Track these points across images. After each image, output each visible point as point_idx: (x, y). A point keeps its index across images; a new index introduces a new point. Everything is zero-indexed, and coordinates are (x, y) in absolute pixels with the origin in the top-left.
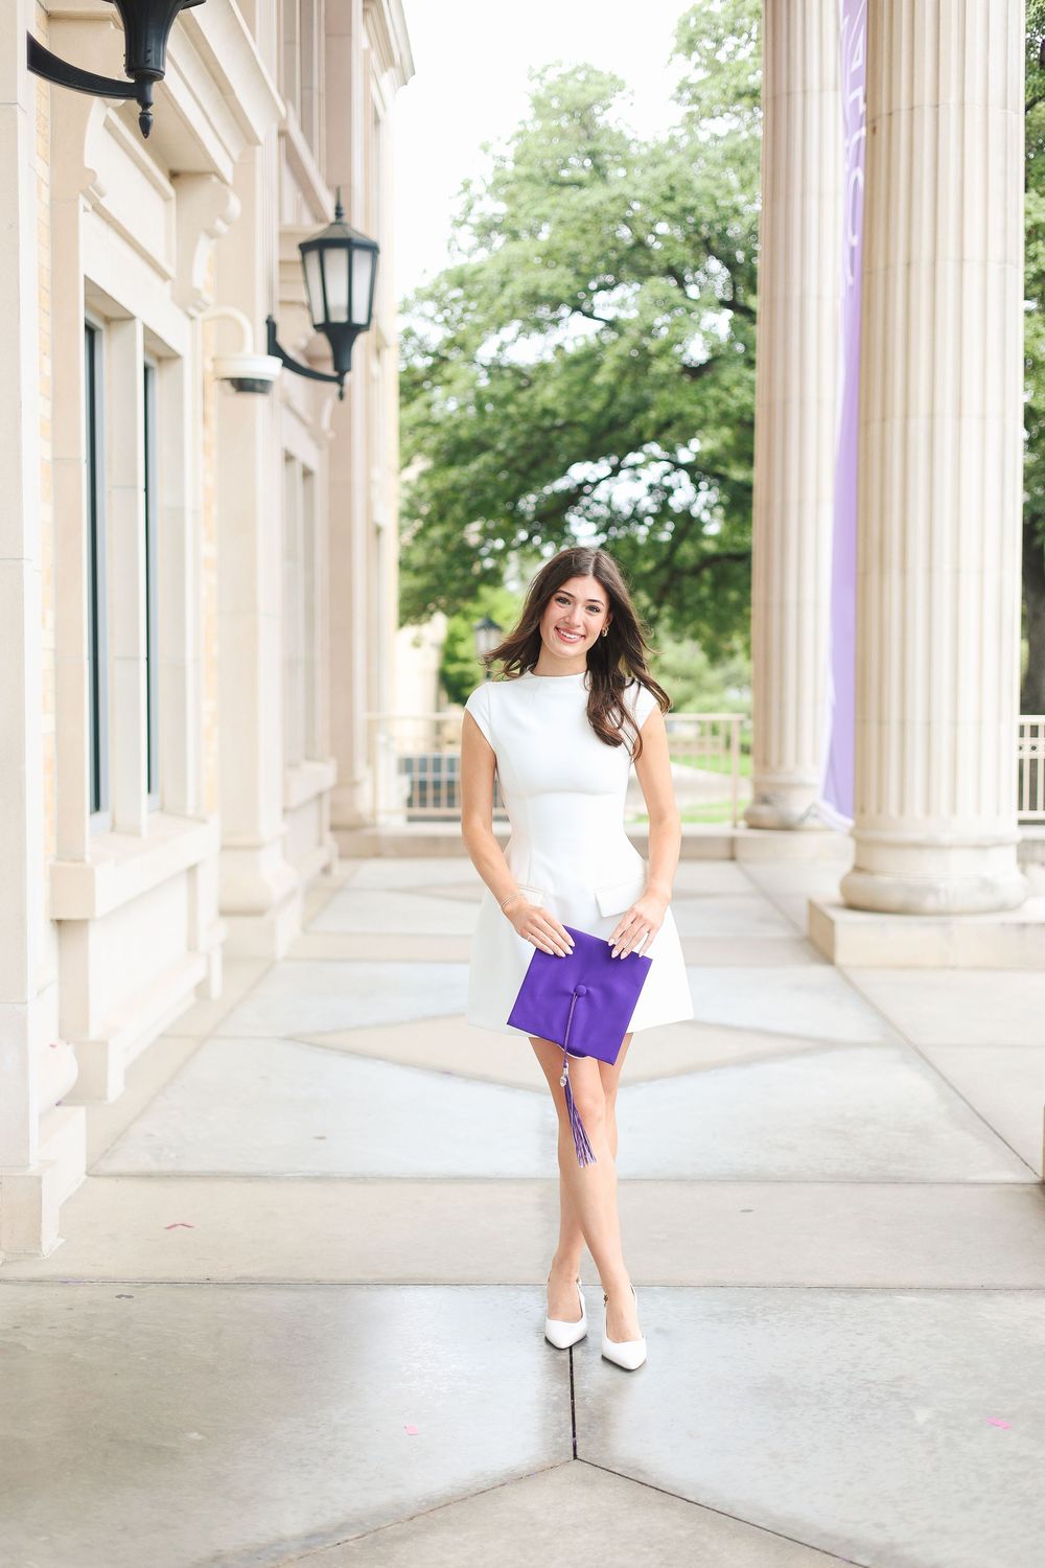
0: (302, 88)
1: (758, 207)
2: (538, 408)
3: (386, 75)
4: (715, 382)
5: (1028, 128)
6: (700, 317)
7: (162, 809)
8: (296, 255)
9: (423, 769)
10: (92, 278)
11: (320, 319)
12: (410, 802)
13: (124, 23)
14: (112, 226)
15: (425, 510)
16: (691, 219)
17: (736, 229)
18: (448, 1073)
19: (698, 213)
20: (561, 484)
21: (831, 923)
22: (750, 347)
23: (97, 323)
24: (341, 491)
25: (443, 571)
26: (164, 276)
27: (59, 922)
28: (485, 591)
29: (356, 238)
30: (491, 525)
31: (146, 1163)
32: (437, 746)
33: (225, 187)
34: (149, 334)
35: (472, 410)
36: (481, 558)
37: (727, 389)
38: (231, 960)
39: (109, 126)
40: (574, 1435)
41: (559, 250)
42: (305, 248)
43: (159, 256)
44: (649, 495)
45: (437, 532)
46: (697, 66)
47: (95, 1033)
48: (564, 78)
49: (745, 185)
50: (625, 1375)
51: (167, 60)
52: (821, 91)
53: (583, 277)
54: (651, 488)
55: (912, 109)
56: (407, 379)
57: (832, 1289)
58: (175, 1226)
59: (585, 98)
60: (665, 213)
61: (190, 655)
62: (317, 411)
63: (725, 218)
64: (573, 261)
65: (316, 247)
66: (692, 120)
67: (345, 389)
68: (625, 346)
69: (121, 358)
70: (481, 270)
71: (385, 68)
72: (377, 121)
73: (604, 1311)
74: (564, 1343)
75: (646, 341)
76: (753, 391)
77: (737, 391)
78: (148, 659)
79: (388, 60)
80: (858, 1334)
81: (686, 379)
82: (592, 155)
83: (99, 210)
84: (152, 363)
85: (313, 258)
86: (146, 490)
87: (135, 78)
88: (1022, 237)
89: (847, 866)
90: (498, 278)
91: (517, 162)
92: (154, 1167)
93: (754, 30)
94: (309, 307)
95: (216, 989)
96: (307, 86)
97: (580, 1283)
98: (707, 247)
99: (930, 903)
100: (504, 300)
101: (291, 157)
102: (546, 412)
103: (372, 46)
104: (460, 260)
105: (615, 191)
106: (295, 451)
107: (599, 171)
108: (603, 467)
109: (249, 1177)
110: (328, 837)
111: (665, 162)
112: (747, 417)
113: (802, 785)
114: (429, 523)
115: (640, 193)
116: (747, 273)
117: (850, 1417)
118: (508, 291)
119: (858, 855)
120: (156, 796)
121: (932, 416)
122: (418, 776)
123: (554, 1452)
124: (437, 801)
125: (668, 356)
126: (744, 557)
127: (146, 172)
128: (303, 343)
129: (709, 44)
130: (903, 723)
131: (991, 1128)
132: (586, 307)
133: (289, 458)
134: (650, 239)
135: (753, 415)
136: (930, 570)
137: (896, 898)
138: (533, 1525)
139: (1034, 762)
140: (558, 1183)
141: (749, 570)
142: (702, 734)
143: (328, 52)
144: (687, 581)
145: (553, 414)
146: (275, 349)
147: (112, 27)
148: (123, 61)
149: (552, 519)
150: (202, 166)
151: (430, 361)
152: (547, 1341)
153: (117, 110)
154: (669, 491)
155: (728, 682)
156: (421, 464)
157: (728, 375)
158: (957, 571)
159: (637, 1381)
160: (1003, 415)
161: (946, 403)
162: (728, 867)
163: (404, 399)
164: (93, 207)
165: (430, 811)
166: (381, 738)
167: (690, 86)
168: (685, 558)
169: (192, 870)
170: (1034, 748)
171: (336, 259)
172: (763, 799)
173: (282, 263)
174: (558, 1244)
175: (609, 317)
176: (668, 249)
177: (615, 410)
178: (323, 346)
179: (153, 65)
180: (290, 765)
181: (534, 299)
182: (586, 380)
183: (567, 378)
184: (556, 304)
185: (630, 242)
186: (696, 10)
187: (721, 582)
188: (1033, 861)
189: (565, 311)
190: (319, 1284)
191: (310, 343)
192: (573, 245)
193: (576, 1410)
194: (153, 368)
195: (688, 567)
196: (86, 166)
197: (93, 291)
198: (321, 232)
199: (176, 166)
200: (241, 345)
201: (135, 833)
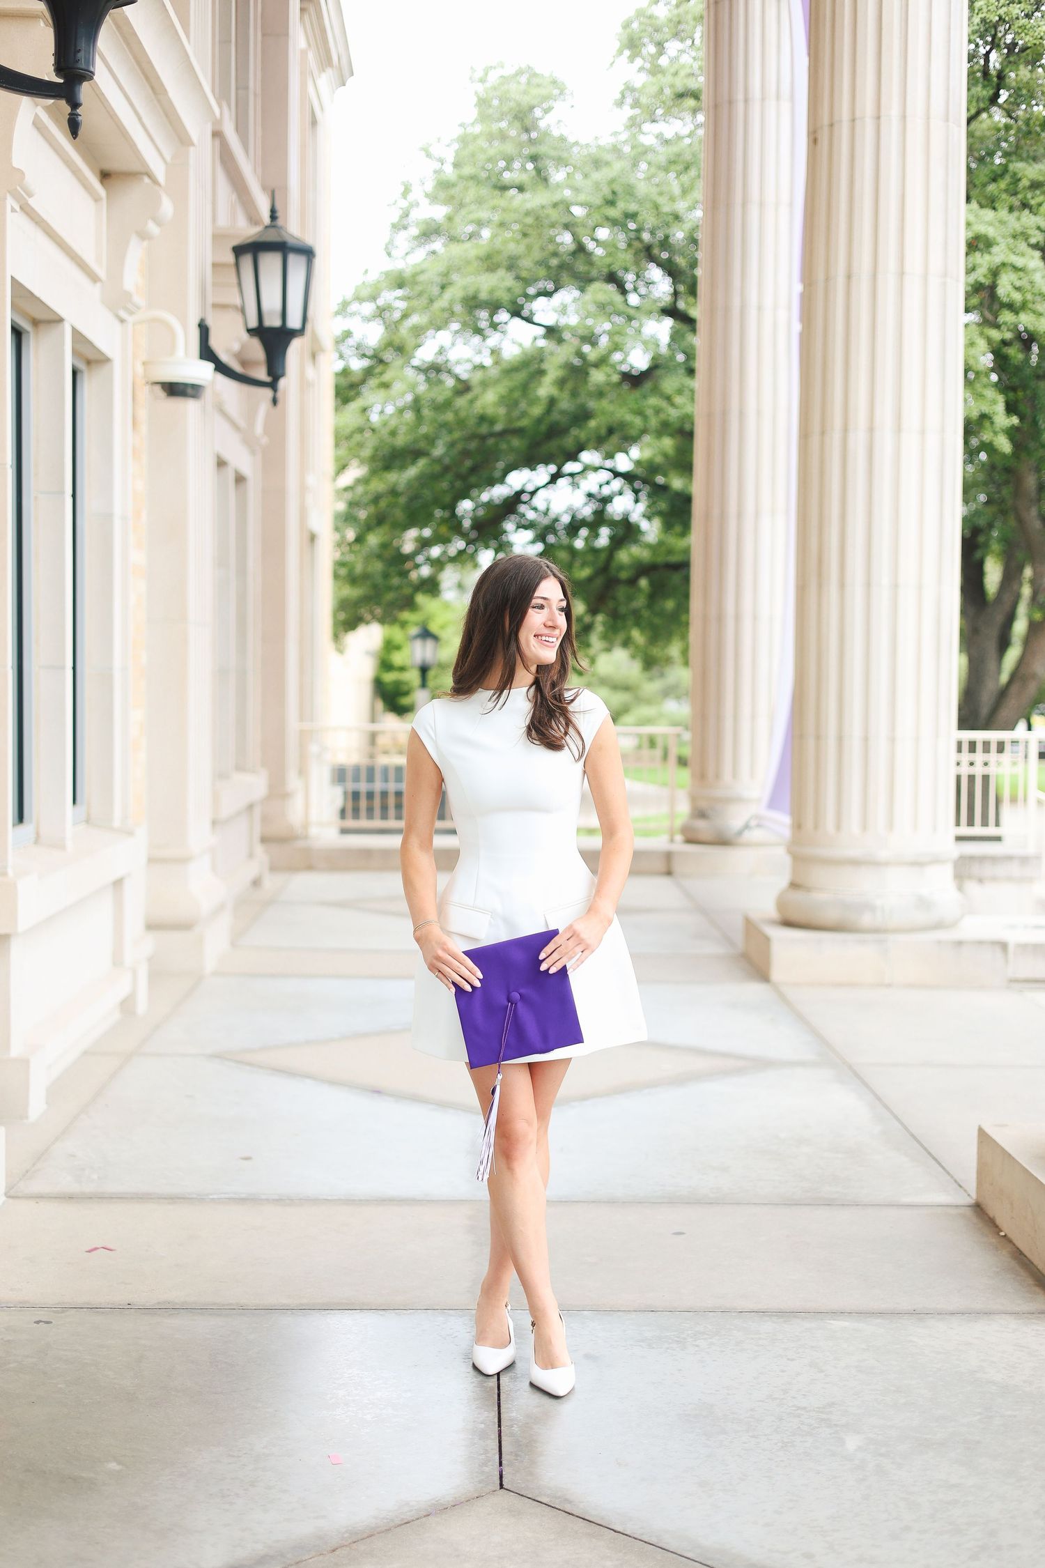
0: (237, 89)
1: (699, 213)
2: (475, 414)
3: (324, 76)
4: (656, 390)
5: (971, 140)
6: (641, 325)
7: (87, 821)
8: (230, 258)
9: (356, 779)
10: (20, 280)
11: (253, 323)
12: (343, 813)
13: (53, 21)
14: (40, 226)
15: (363, 514)
16: (632, 226)
17: (679, 235)
18: (378, 1092)
19: (640, 218)
20: (499, 492)
21: (767, 940)
22: (690, 355)
23: (24, 324)
24: (275, 498)
25: (379, 580)
26: (94, 278)
28: (420, 599)
29: (290, 241)
30: (427, 532)
31: (67, 1184)
32: (372, 756)
33: (157, 188)
34: (78, 336)
35: (409, 416)
36: (417, 566)
37: (668, 399)
38: (158, 974)
39: (37, 125)
40: (501, 1464)
41: (499, 252)
42: (239, 251)
43: (89, 257)
44: (586, 504)
45: (373, 540)
46: (641, 69)
47: (16, 1050)
48: (505, 80)
49: (685, 192)
50: (553, 1402)
51: (98, 60)
52: (763, 99)
53: (522, 281)
54: (590, 496)
55: (853, 120)
56: (344, 382)
57: (763, 1313)
58: (96, 1249)
59: (526, 100)
60: (607, 219)
61: (117, 663)
62: (251, 416)
63: (667, 225)
64: (512, 265)
65: (251, 250)
66: (633, 124)
67: (279, 395)
68: (565, 355)
69: (49, 361)
70: (422, 272)
71: (322, 69)
72: (314, 122)
73: (531, 1338)
74: (492, 1370)
75: (586, 349)
76: (693, 400)
77: (678, 400)
78: (74, 668)
79: (326, 60)
80: (788, 1359)
81: (626, 387)
82: (534, 158)
83: (28, 211)
84: (81, 366)
85: (247, 261)
86: (74, 496)
87: (64, 77)
88: (963, 248)
89: (783, 881)
90: (438, 280)
91: (456, 165)
92: (75, 1188)
93: (697, 36)
94: (243, 311)
95: (142, 1006)
96: (242, 86)
97: (509, 1307)
98: (648, 253)
99: (866, 920)
100: (443, 303)
101: (226, 158)
102: (482, 419)
103: (309, 45)
104: (398, 263)
105: (557, 197)
106: (227, 456)
107: (541, 177)
108: (542, 474)
109: (173, 1199)
110: (259, 849)
111: (608, 165)
112: (687, 427)
113: (739, 800)
114: (368, 527)
115: (582, 198)
116: (689, 280)
117: (780, 1444)
118: (448, 295)
119: (795, 871)
120: (81, 808)
121: (871, 430)
122: (351, 786)
123: (480, 1482)
124: (370, 813)
125: (607, 365)
126: (682, 567)
127: (76, 172)
128: (236, 347)
129: (652, 49)
130: (840, 739)
131: (925, 1149)
132: (525, 313)
133: (221, 463)
134: (591, 246)
135: (693, 424)
136: (868, 585)
137: (831, 915)
138: (458, 1556)
139: (971, 778)
140: (488, 1205)
141: (687, 579)
142: (639, 747)
143: (264, 52)
144: (621, 592)
145: (492, 420)
146: (207, 353)
147: (42, 24)
148: (52, 60)
149: (489, 527)
150: (135, 167)
151: (365, 363)
152: (475, 1367)
153: (47, 109)
154: (606, 500)
155: (667, 693)
156: (355, 472)
157: (669, 384)
158: (895, 586)
159: (565, 1408)
160: (943, 430)
161: (885, 417)
162: (664, 882)
163: (339, 401)
164: (20, 207)
165: (364, 823)
166: (314, 748)
167: (633, 90)
168: (622, 566)
169: (118, 884)
170: (972, 764)
171: (270, 263)
172: (700, 814)
173: (215, 265)
174: (487, 1268)
175: (550, 322)
176: (609, 254)
177: (555, 416)
178: (257, 350)
179: (82, 65)
180: (220, 776)
181: (473, 303)
182: (525, 388)
183: (507, 383)
184: (494, 307)
185: (572, 247)
186: (640, 13)
187: (658, 592)
188: (970, 877)
189: (503, 316)
190: (243, 1309)
191: (243, 347)
192: (513, 248)
193: (503, 1438)
194: (81, 371)
195: (624, 575)
196: (14, 165)
197: (20, 292)
198: (256, 235)
199: (107, 166)
200: (172, 349)
201: (60, 846)
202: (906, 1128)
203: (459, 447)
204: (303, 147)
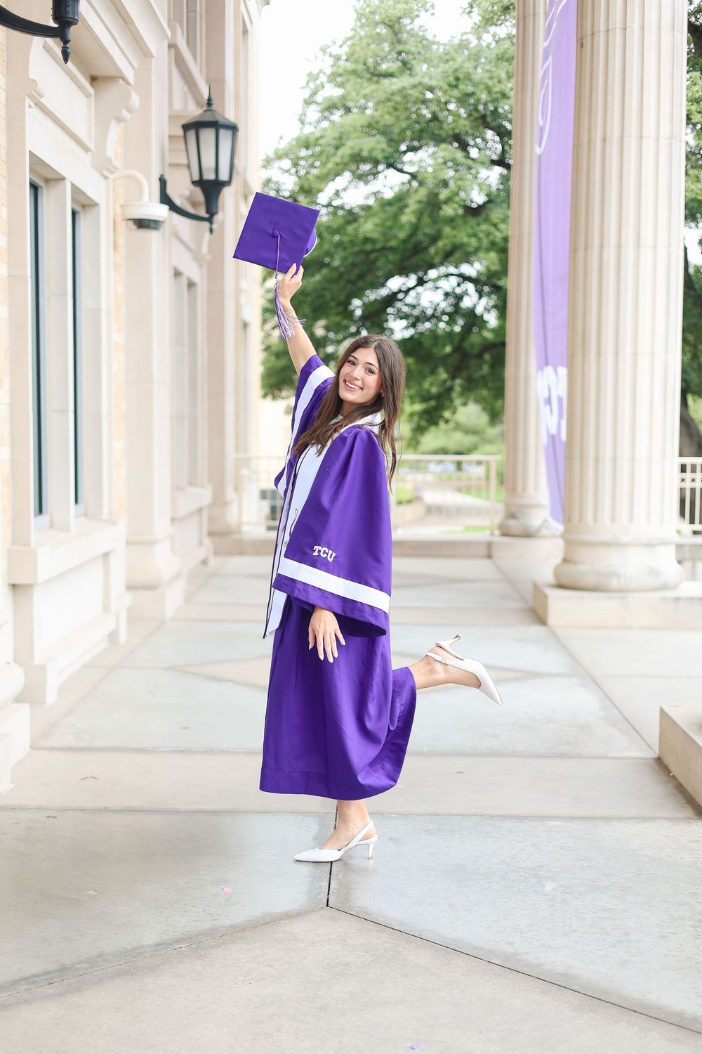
0: (188, 12)
2: (361, 236)
4: (487, 220)
6: (477, 173)
7: (86, 515)
8: (181, 132)
10: (35, 153)
11: (196, 178)
12: (267, 518)
14: (49, 116)
16: (472, 101)
17: (504, 107)
19: (476, 96)
20: (382, 292)
21: (546, 596)
22: (509, 193)
23: (39, 182)
24: (216, 297)
26: (86, 149)
27: (14, 586)
29: (221, 121)
30: (331, 322)
31: (70, 742)
33: (128, 87)
34: (75, 189)
37: (495, 225)
38: (133, 618)
39: (47, 48)
40: (328, 894)
41: (378, 122)
42: (186, 127)
43: (83, 135)
44: (444, 300)
47: (37, 660)
53: (393, 142)
54: (447, 295)
55: (608, 31)
58: (87, 778)
59: (395, 13)
60: (453, 97)
61: (105, 410)
62: (199, 242)
63: (496, 100)
64: (385, 132)
65: (194, 127)
66: (479, 27)
67: (214, 225)
68: (423, 193)
69: (56, 206)
70: (322, 137)
72: (245, 32)
75: (439, 190)
77: (502, 226)
78: (75, 412)
80: (518, 842)
81: (467, 216)
83: (40, 106)
84: (78, 209)
85: (192, 135)
86: (74, 297)
87: (59, 23)
88: (684, 119)
89: (558, 559)
90: (333, 143)
91: (347, 60)
92: (75, 744)
94: (189, 166)
95: (123, 637)
98: (484, 121)
99: (614, 583)
100: (337, 159)
101: (179, 61)
102: (367, 240)
104: (308, 130)
106: (182, 268)
107: (406, 66)
108: (412, 280)
109: (138, 751)
110: (207, 541)
111: (453, 59)
112: (505, 245)
113: (538, 506)
117: (504, 887)
118: (340, 152)
119: (566, 551)
120: (80, 506)
121: (619, 246)
123: (315, 903)
125: (454, 203)
127: (73, 78)
128: (187, 193)
130: (597, 460)
132: (397, 164)
133: (177, 274)
135: (509, 243)
136: (617, 354)
137: (590, 580)
138: (296, 940)
139: (693, 491)
144: (473, 362)
145: (373, 241)
146: (165, 199)
148: (51, 12)
149: (375, 317)
150: (113, 73)
154: (459, 298)
157: (496, 214)
158: (636, 354)
160: (669, 246)
161: (629, 237)
162: (486, 562)
164: (35, 104)
168: (472, 346)
169: (106, 555)
170: (693, 480)
171: (208, 135)
172: (511, 516)
173: (170, 137)
175: (413, 171)
176: (455, 122)
177: (420, 237)
178: (199, 196)
179: (70, 15)
180: (177, 488)
181: (357, 158)
182: (396, 217)
183: (382, 215)
184: (375, 162)
185: (428, 117)
187: (494, 363)
189: (381, 167)
191: (192, 193)
192: (388, 119)
193: (331, 881)
194: (79, 213)
195: (475, 351)
196: (30, 77)
197: (35, 160)
198: (199, 115)
199: (95, 73)
200: (141, 196)
201: (66, 529)
202: (622, 714)
203: (350, 260)
204: (236, 50)
